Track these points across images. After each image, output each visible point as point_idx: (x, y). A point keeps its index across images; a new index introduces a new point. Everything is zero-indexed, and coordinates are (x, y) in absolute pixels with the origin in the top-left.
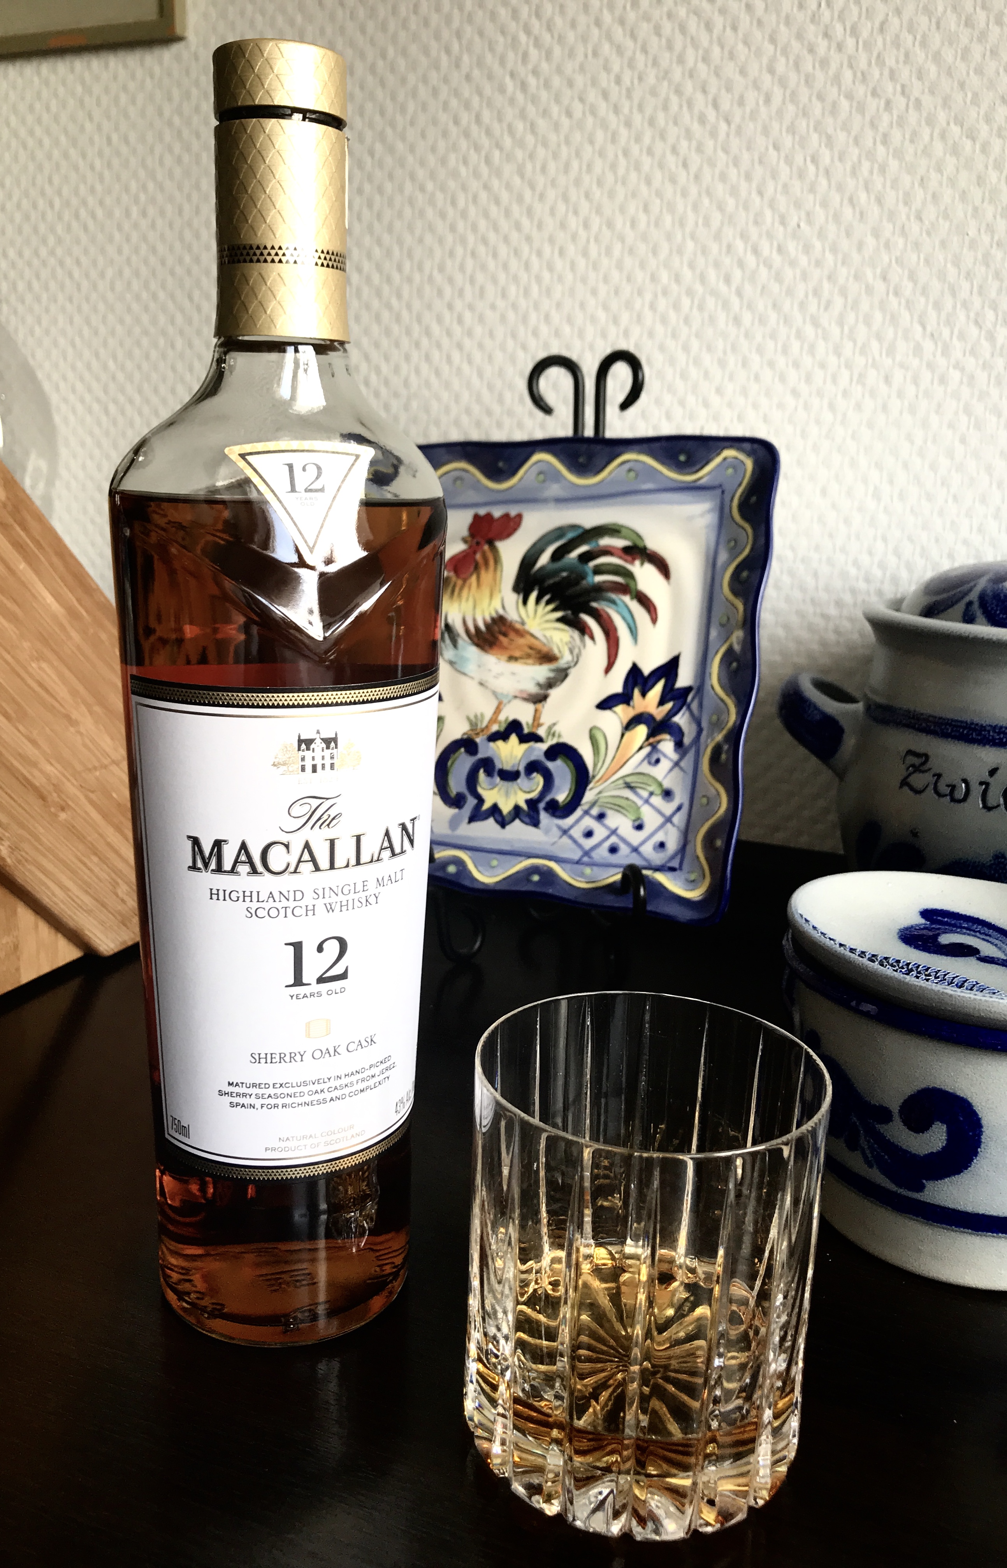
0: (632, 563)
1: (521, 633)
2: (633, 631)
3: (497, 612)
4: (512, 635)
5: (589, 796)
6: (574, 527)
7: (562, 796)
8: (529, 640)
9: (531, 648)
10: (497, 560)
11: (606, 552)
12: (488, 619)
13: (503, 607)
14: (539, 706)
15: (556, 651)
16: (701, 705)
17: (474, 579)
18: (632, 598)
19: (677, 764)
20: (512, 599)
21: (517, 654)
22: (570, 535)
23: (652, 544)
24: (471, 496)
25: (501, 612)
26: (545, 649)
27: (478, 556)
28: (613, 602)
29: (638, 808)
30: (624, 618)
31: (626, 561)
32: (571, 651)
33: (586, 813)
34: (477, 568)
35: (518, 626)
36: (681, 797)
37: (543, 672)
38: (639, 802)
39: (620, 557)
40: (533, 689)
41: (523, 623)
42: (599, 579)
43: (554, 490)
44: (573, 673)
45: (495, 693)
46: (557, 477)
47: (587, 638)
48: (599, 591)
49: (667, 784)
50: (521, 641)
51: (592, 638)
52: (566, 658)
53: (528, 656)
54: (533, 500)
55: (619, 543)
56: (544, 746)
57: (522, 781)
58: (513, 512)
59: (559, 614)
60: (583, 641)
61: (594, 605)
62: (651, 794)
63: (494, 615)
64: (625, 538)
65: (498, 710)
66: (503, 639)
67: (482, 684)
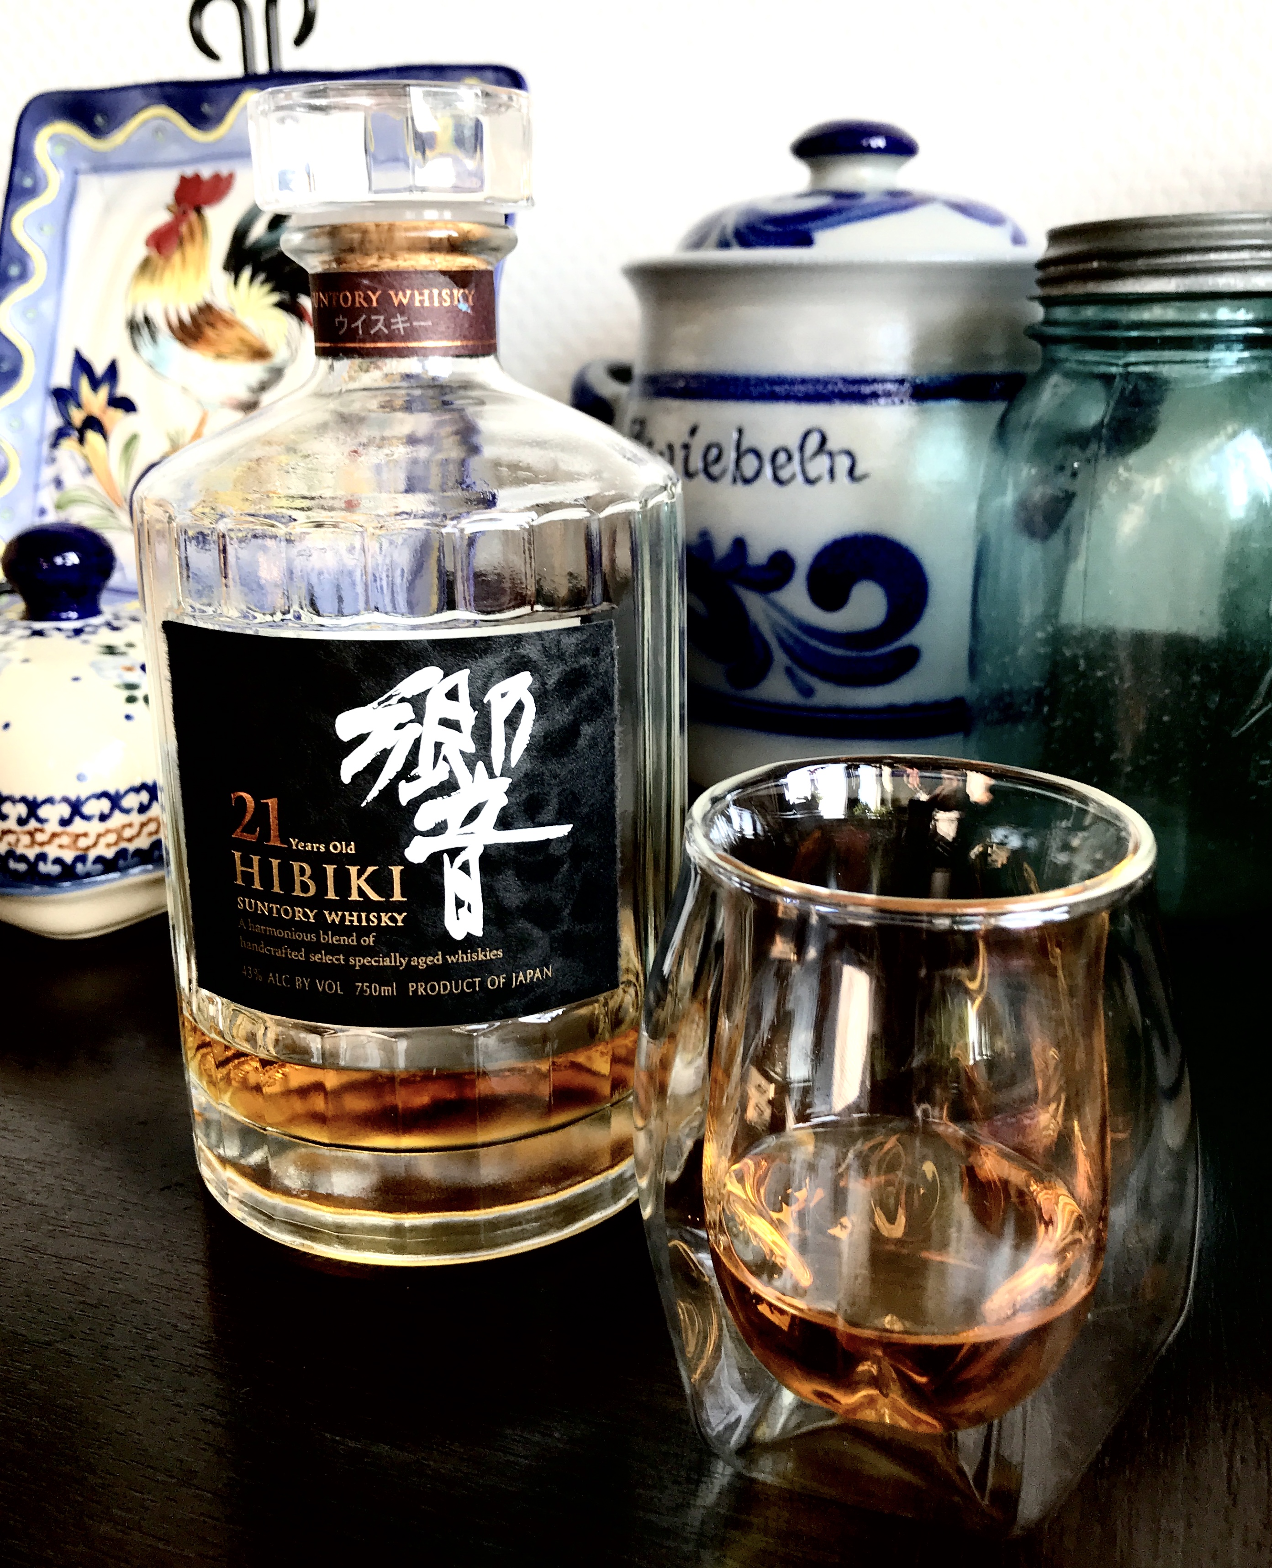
1: (229, 323)
3: (204, 299)
4: (220, 325)
8: (238, 332)
9: (242, 341)
10: (204, 231)
12: (194, 308)
13: (212, 292)
15: (272, 347)
20: (221, 280)
21: (225, 349)
24: (174, 151)
25: (209, 299)
26: (257, 344)
27: (184, 229)
32: (287, 344)
34: (181, 243)
35: (228, 315)
37: (254, 372)
40: (243, 395)
41: (233, 310)
45: (199, 402)
47: (307, 328)
50: (230, 334)
52: (281, 353)
53: (238, 352)
54: (243, 156)
59: (275, 297)
60: (298, 329)
63: (201, 302)
65: (202, 422)
66: (209, 332)
67: (185, 389)
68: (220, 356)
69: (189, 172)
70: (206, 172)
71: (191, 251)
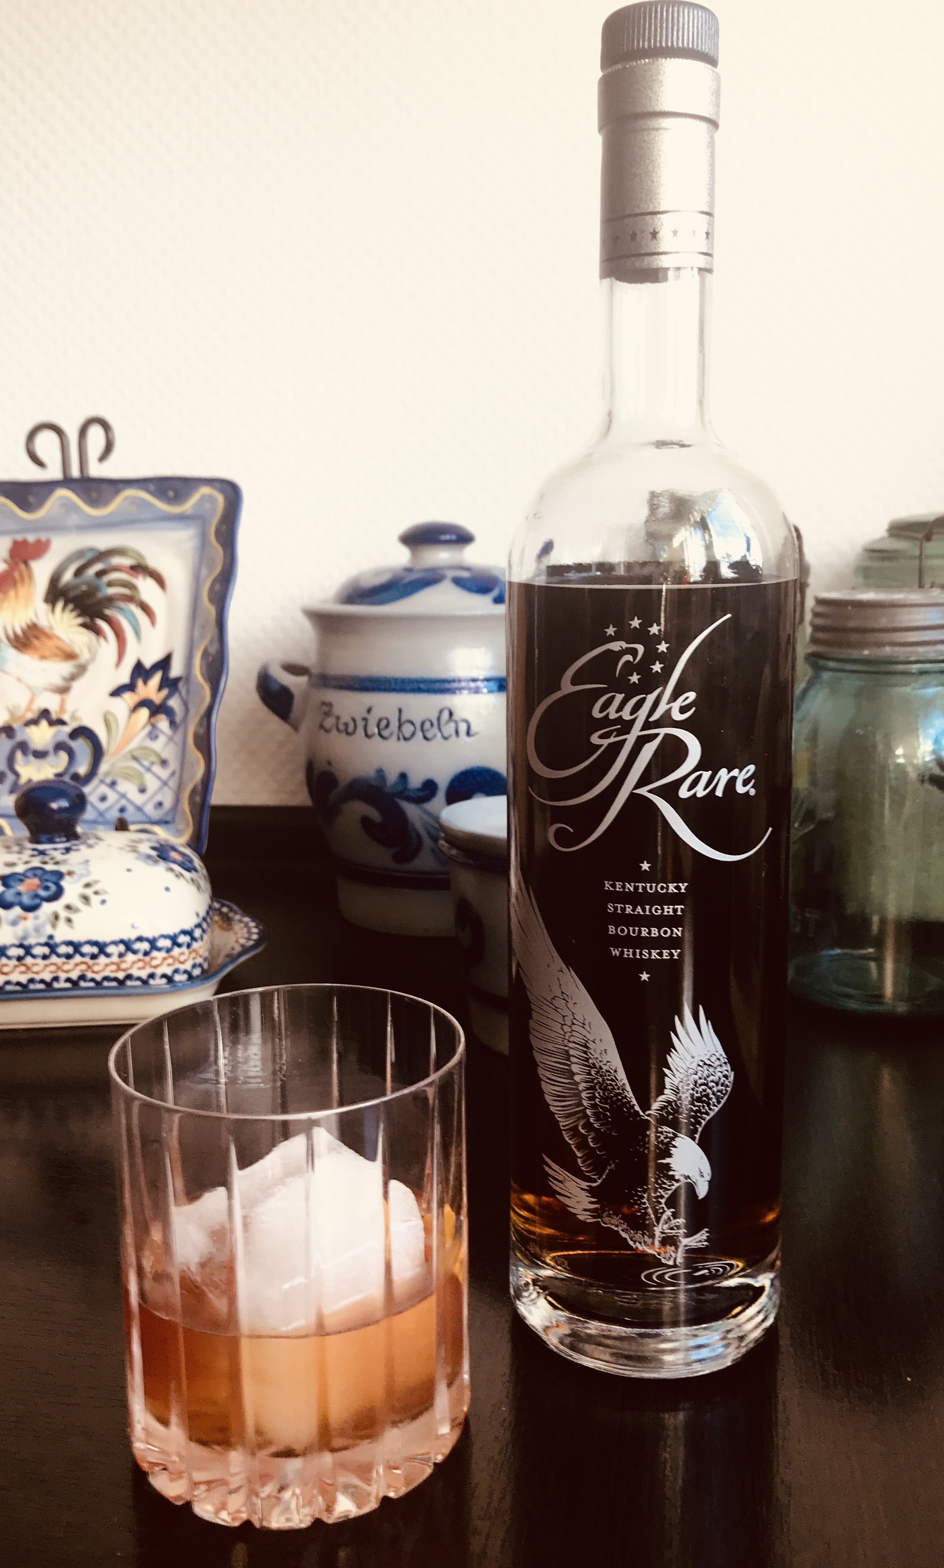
0: (136, 577)
1: (49, 636)
2: (137, 632)
3: (31, 621)
4: (44, 639)
5: (104, 767)
6: (92, 550)
7: (82, 769)
8: (55, 642)
9: (58, 648)
10: (31, 576)
11: (117, 569)
12: (24, 626)
13: (37, 616)
14: (65, 696)
15: (77, 651)
16: (188, 692)
17: (12, 593)
18: (137, 605)
19: (171, 739)
20: (43, 608)
21: (47, 653)
22: (89, 556)
23: (152, 562)
24: (11, 525)
25: (35, 620)
26: (68, 650)
27: (16, 575)
28: (121, 609)
29: (141, 775)
30: (131, 623)
31: (132, 575)
32: (90, 650)
33: (102, 782)
34: (15, 584)
35: (47, 631)
36: (173, 765)
37: (66, 668)
38: (142, 770)
39: (127, 572)
40: (59, 682)
41: (51, 628)
42: (111, 591)
43: (74, 519)
44: (91, 669)
45: (29, 688)
46: (76, 509)
47: (102, 640)
48: (110, 601)
49: (165, 755)
50: (50, 643)
51: (105, 638)
52: (85, 655)
53: (56, 655)
54: (58, 527)
55: (126, 562)
56: (67, 729)
57: (51, 758)
58: (43, 537)
59: (80, 620)
60: (98, 641)
61: (107, 612)
62: (152, 763)
63: (29, 622)
64: (131, 557)
65: (32, 701)
66: (36, 642)
67: (19, 680)
68: (43, 657)
69: (19, 537)
70: (31, 538)
71: (22, 590)
